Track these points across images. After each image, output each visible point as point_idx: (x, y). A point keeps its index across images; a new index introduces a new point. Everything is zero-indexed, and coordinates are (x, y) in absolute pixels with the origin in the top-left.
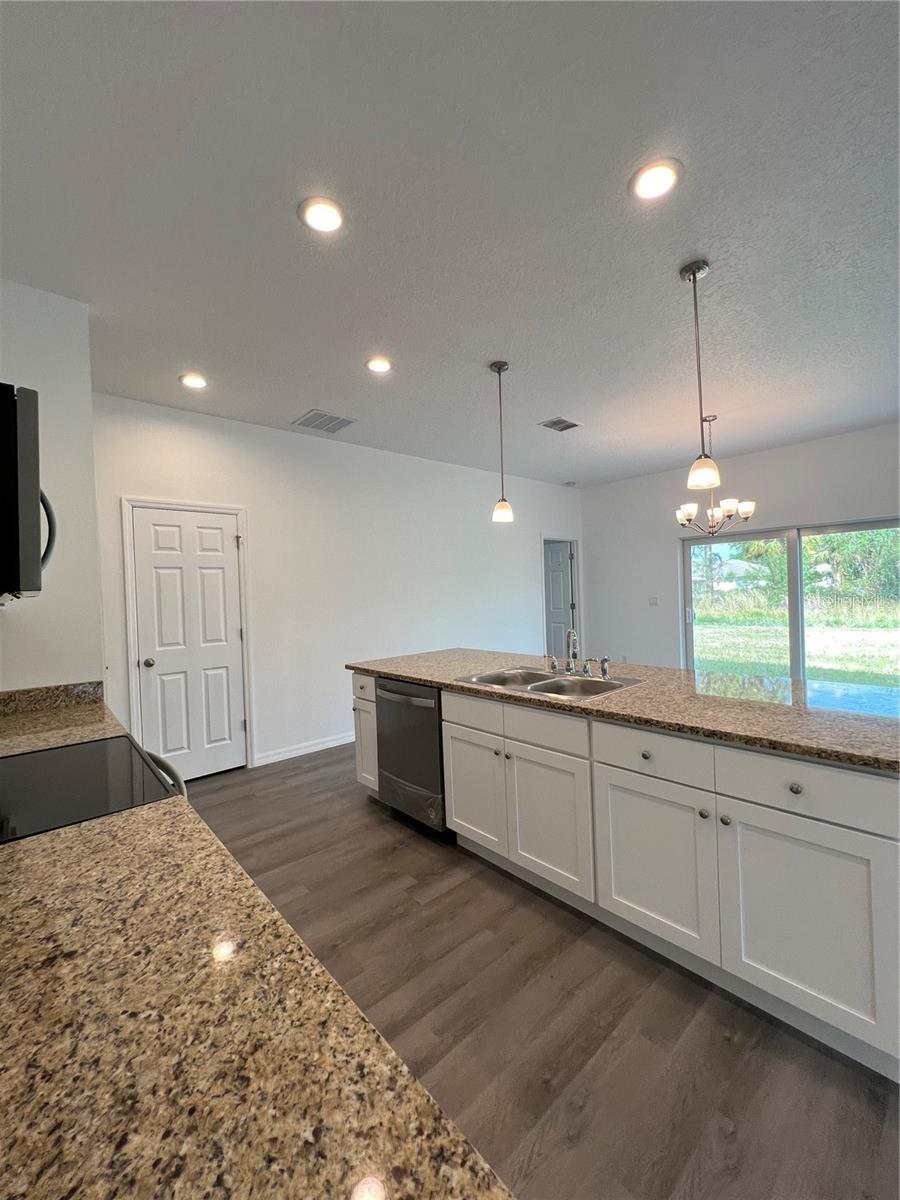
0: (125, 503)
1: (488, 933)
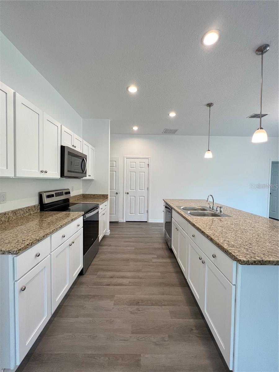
0: (125, 158)
1: (160, 273)
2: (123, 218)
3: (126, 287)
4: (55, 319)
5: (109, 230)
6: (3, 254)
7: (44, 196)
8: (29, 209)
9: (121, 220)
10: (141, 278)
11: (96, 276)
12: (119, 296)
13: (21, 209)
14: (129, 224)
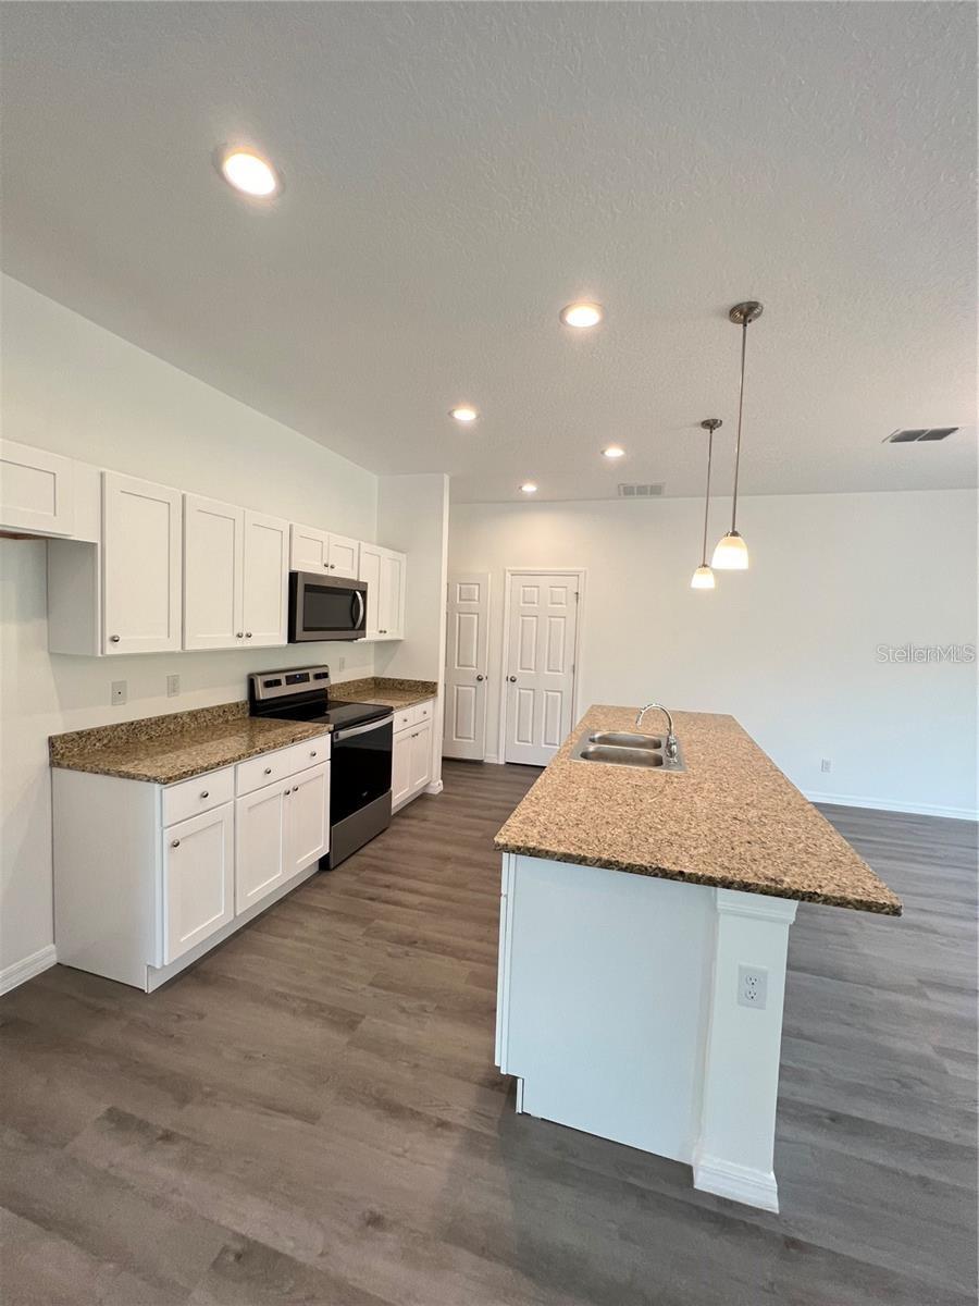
0: (507, 573)
2: (498, 753)
3: (411, 911)
4: (247, 932)
5: (441, 782)
6: (148, 781)
7: (259, 682)
8: (223, 710)
9: (491, 758)
10: (453, 901)
11: (354, 878)
12: (382, 922)
13: (207, 710)
14: (511, 773)
